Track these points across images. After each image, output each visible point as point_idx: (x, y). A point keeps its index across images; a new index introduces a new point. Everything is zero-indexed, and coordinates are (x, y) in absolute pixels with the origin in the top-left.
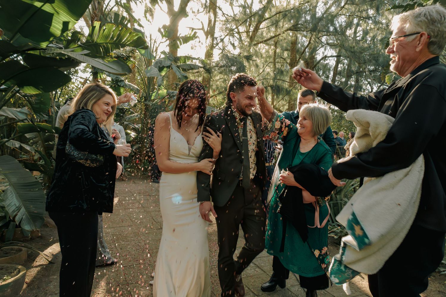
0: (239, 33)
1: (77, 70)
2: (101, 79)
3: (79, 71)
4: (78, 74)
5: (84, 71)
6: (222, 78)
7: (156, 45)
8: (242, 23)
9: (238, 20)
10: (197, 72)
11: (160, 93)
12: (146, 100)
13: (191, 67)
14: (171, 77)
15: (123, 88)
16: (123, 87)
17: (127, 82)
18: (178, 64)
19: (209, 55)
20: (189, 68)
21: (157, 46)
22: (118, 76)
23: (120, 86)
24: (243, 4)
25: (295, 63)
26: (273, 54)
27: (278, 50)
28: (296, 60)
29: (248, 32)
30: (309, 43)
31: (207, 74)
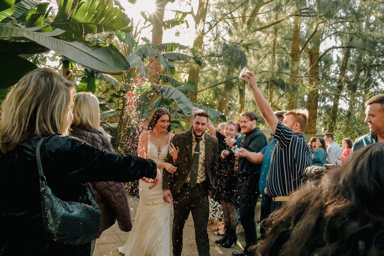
0: (232, 18)
1: (46, 58)
3: (47, 59)
4: (46, 62)
5: (53, 59)
6: (211, 70)
8: (239, 7)
9: (233, 4)
10: (186, 63)
11: (143, 87)
13: (178, 56)
16: (99, 79)
18: (163, 53)
19: (199, 42)
20: (176, 58)
23: (95, 78)
25: (297, 54)
26: (272, 43)
27: (278, 39)
28: (299, 51)
29: (244, 17)
30: (316, 31)
31: (197, 65)
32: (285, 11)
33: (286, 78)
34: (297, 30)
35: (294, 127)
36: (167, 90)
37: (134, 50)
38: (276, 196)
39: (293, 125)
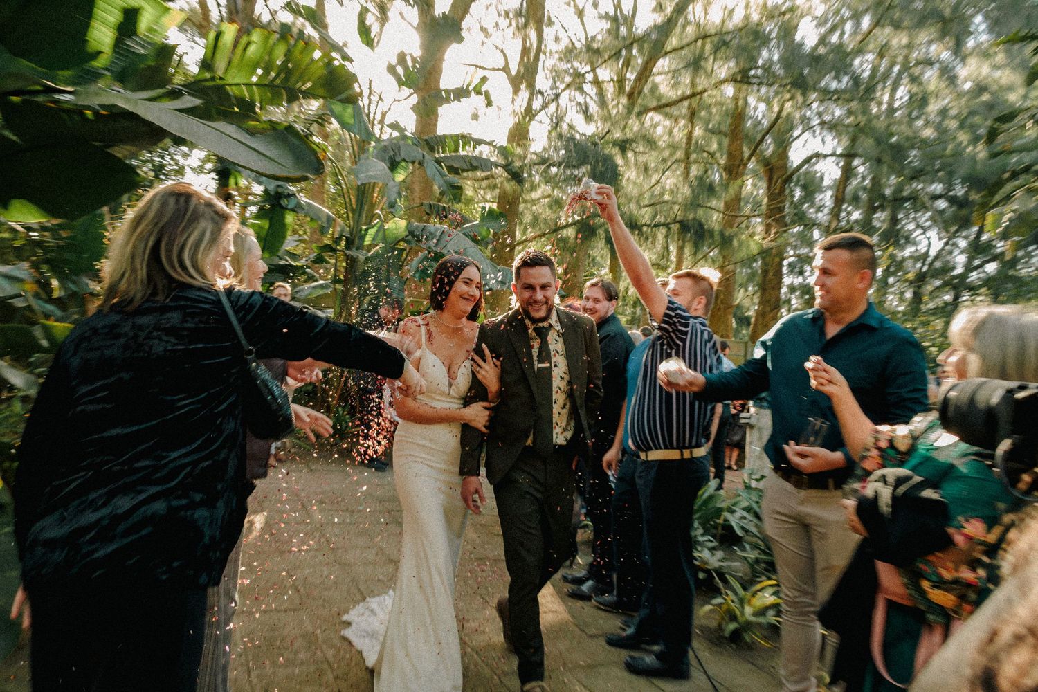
0: (596, 82)
2: (238, 189)
6: (549, 196)
7: (383, 107)
8: (609, 59)
9: (597, 52)
10: (487, 178)
11: (388, 229)
12: (348, 246)
13: (471, 164)
14: (417, 187)
15: (292, 213)
16: (292, 210)
17: (303, 199)
18: (437, 156)
19: (520, 134)
20: (466, 167)
21: (386, 109)
22: (280, 183)
23: (284, 208)
24: (612, 13)
25: (739, 166)
26: (684, 140)
27: (698, 132)
28: (742, 160)
29: (621, 81)
30: (778, 117)
31: (513, 183)
32: (712, 71)
33: (715, 220)
34: (738, 115)
35: (695, 305)
36: (438, 233)
37: (371, 149)
38: (650, 449)
39: (692, 300)
